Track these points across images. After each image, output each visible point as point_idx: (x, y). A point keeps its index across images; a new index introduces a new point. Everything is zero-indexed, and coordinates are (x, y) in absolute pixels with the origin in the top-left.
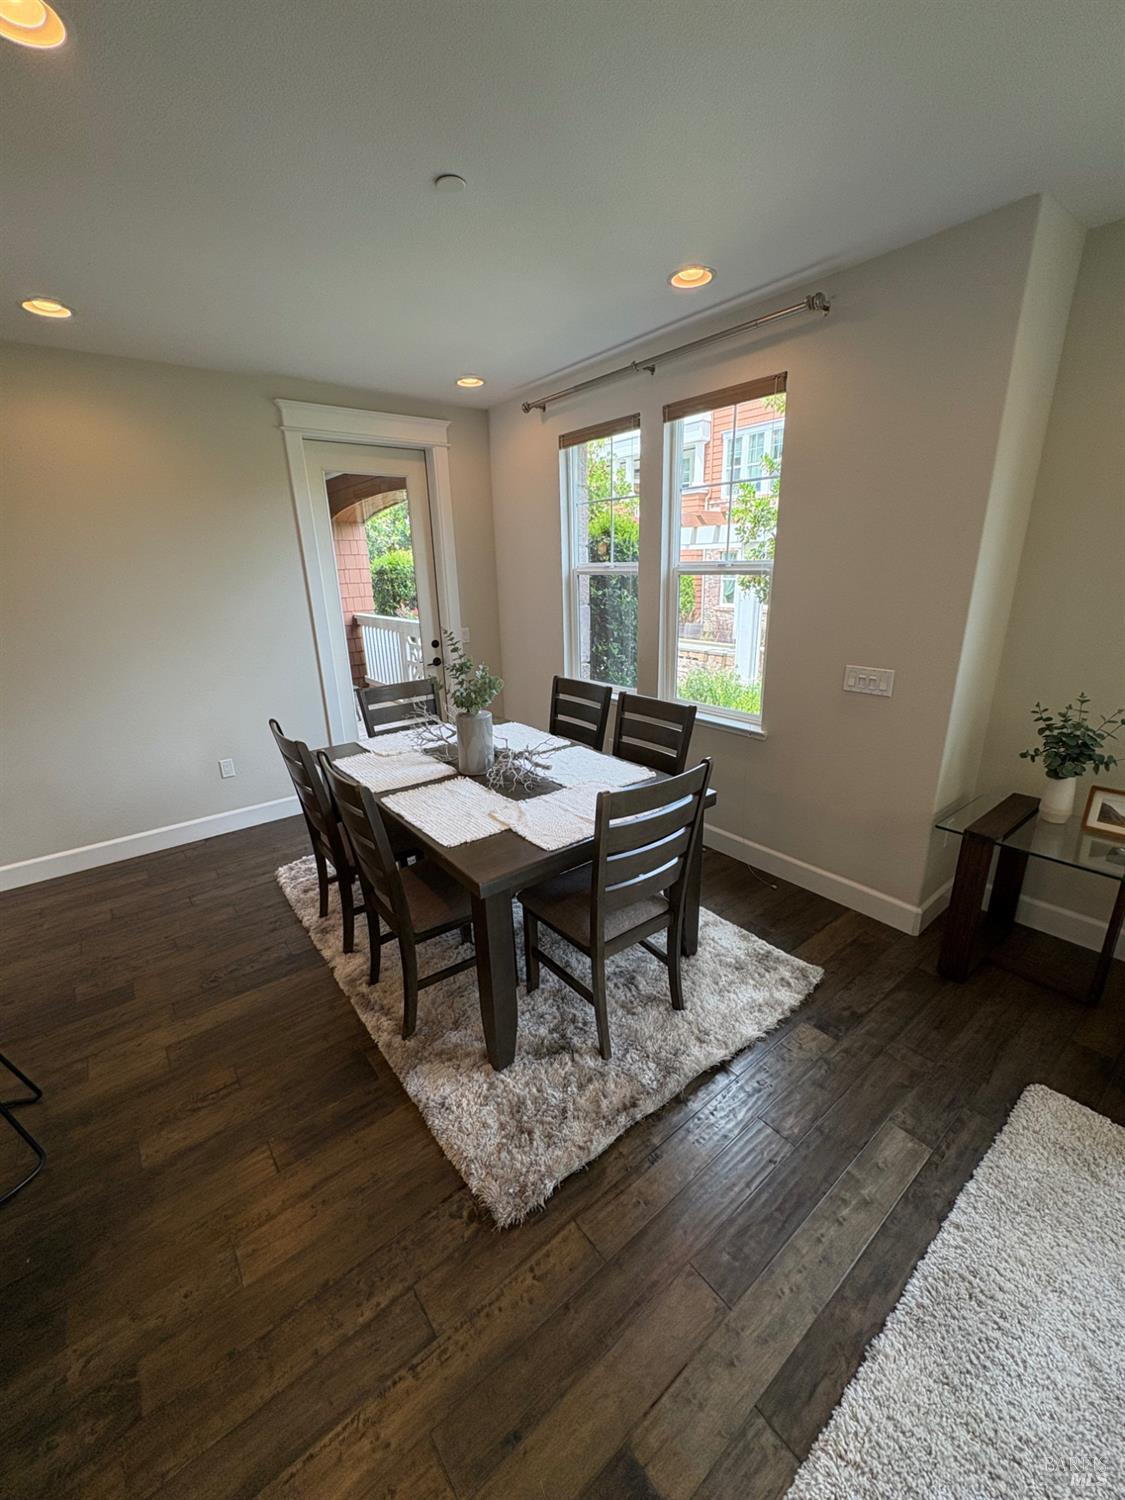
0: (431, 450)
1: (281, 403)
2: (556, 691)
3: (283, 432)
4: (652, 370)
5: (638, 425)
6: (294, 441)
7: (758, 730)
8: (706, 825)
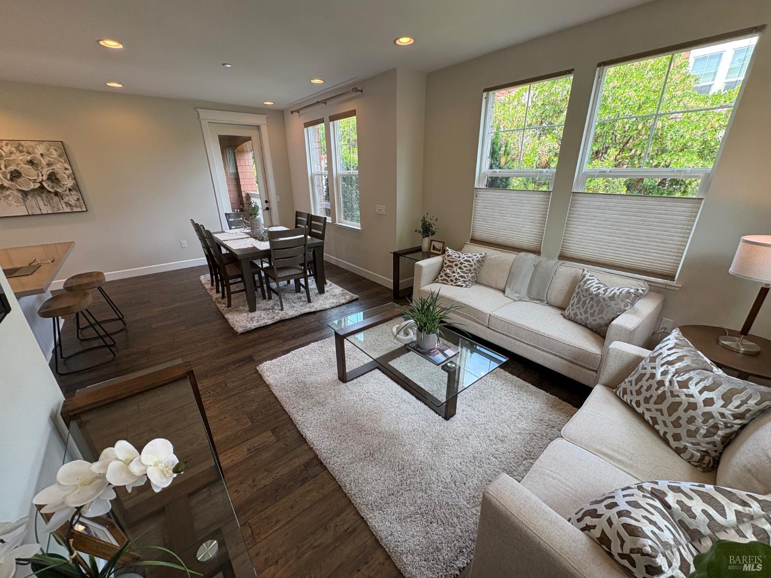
0: (260, 126)
1: (199, 110)
2: (297, 216)
3: (200, 121)
4: (326, 103)
5: (323, 122)
6: (205, 124)
7: (359, 228)
8: (324, 254)
